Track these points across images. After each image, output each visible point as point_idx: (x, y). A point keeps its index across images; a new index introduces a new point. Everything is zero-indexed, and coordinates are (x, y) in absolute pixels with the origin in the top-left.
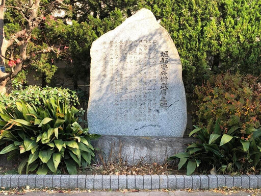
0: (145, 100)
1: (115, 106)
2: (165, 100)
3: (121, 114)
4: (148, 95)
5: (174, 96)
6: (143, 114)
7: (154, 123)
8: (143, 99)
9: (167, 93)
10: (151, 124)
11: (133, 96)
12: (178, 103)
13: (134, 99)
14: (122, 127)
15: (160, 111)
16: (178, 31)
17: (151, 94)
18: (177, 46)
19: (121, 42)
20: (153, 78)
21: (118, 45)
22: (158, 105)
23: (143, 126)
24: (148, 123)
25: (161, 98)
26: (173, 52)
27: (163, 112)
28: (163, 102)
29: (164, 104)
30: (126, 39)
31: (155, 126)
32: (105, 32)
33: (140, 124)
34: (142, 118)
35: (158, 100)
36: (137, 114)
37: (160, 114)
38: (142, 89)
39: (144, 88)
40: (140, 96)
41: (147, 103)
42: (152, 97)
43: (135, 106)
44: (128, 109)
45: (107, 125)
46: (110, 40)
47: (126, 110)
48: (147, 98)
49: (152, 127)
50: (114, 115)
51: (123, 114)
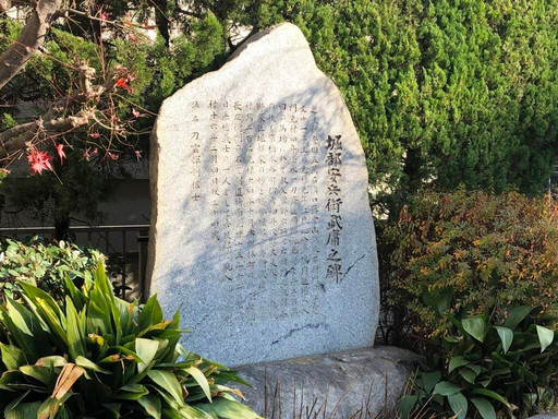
0: (295, 261)
1: (223, 284)
2: (337, 257)
3: (239, 304)
4: (300, 247)
5: (355, 247)
6: (290, 297)
7: (314, 320)
8: (290, 258)
9: (341, 240)
10: (308, 322)
11: (268, 251)
12: (363, 262)
13: (269, 260)
14: (242, 342)
15: (327, 286)
17: (309, 244)
19: (236, 106)
20: (312, 203)
21: (229, 113)
22: (324, 269)
23: (292, 331)
24: (302, 320)
25: (329, 252)
26: (352, 139)
27: (334, 288)
28: (333, 263)
29: (336, 269)
30: (253, 99)
31: (318, 326)
33: (285, 325)
34: (288, 310)
35: (322, 258)
36: (277, 299)
37: (327, 294)
38: (289, 232)
39: (292, 229)
40: (284, 251)
41: (299, 267)
42: (309, 253)
43: (271, 279)
44: (256, 288)
45: (204, 340)
46: (210, 98)
47: (250, 291)
48: (300, 256)
49: (310, 330)
50: (220, 309)
51: (244, 305)
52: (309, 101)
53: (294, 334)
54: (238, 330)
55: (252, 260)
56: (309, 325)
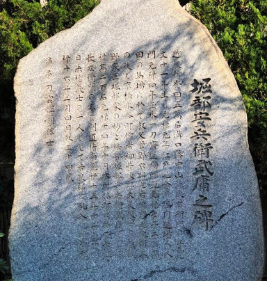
0: (155, 205)
1: (78, 221)
2: (207, 203)
3: (95, 240)
4: (161, 191)
5: (230, 194)
6: (150, 239)
7: (179, 264)
8: (149, 202)
9: (212, 186)
10: (172, 265)
11: (125, 194)
12: (241, 210)
13: (126, 202)
15: (194, 232)
16: (234, 27)
17: (171, 189)
18: (234, 65)
19: (90, 58)
20: (174, 148)
21: (83, 66)
22: (189, 217)
23: (153, 272)
24: (165, 263)
25: (195, 197)
26: (224, 81)
27: (202, 235)
28: (201, 209)
29: (205, 214)
30: (104, 50)
31: (183, 271)
32: (51, 32)
34: (148, 251)
35: (188, 204)
36: (136, 240)
37: (195, 239)
38: (148, 176)
39: (151, 173)
40: (142, 194)
41: (160, 211)
42: (173, 197)
43: (128, 219)
44: (112, 228)
45: (61, 269)
46: (62, 54)
47: (106, 230)
48: (161, 200)
49: (173, 273)
50: (76, 243)
51: (99, 242)
52: (168, 47)
53: (155, 275)
54: (94, 265)
55: (107, 201)
56: (174, 269)
